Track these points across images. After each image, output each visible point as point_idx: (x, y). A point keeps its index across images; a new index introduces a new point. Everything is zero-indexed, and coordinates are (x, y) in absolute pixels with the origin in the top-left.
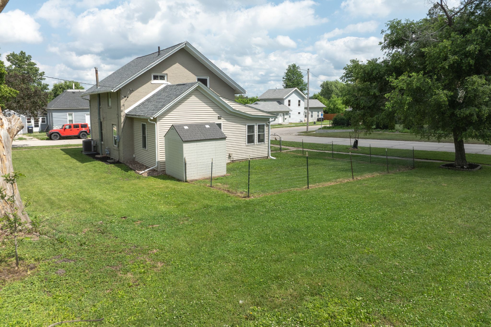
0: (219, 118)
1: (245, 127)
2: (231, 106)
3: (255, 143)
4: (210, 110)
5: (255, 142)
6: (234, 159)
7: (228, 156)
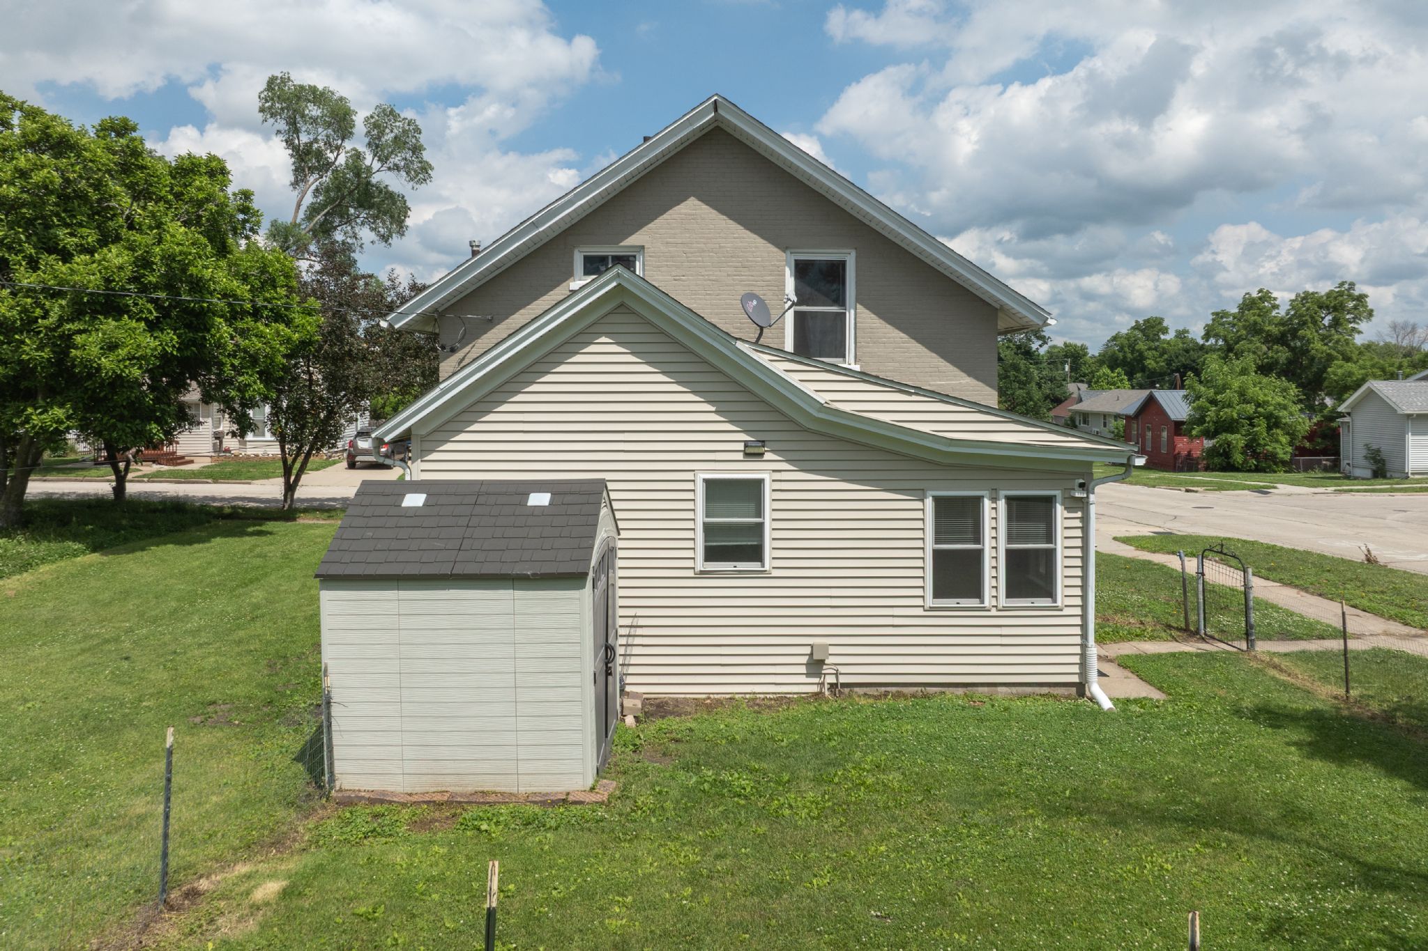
0: (752, 454)
1: (919, 505)
2: (809, 389)
3: (988, 602)
4: (701, 411)
5: (988, 592)
6: (843, 679)
7: (804, 660)
